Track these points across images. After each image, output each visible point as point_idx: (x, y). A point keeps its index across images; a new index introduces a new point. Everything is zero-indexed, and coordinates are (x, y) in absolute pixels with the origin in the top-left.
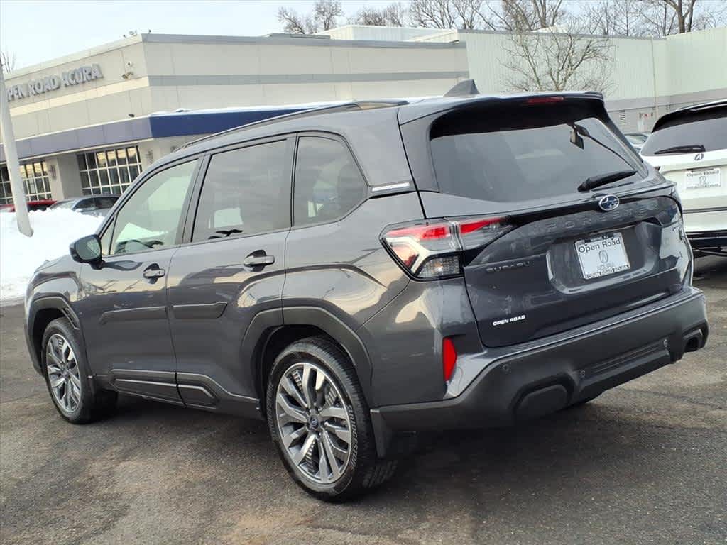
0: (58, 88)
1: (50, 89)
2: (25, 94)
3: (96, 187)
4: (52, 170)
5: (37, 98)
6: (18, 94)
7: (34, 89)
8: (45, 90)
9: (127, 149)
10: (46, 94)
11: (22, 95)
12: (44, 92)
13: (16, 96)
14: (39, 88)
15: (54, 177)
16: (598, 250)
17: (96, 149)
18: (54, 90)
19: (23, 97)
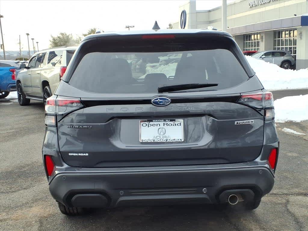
0: (270, 2)
1: (266, 2)
2: (257, 5)
3: (279, 47)
4: (262, 38)
5: (261, 6)
6: (254, 4)
7: (261, 2)
8: (265, 3)
9: (294, 30)
10: (265, 4)
11: (256, 5)
12: (264, 4)
13: (254, 5)
14: (263, 2)
15: (262, 41)
16: (158, 127)
17: (281, 30)
18: (268, 3)
19: (256, 6)
